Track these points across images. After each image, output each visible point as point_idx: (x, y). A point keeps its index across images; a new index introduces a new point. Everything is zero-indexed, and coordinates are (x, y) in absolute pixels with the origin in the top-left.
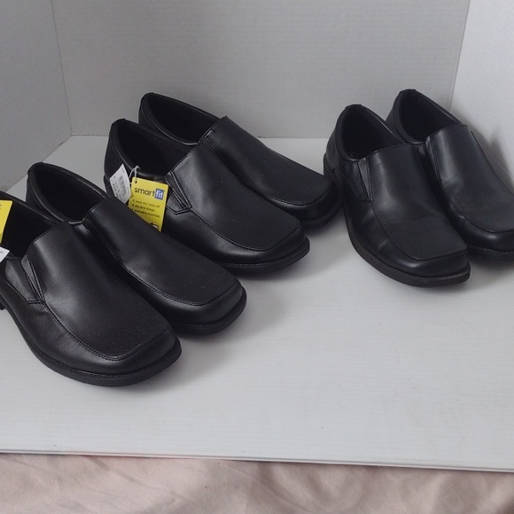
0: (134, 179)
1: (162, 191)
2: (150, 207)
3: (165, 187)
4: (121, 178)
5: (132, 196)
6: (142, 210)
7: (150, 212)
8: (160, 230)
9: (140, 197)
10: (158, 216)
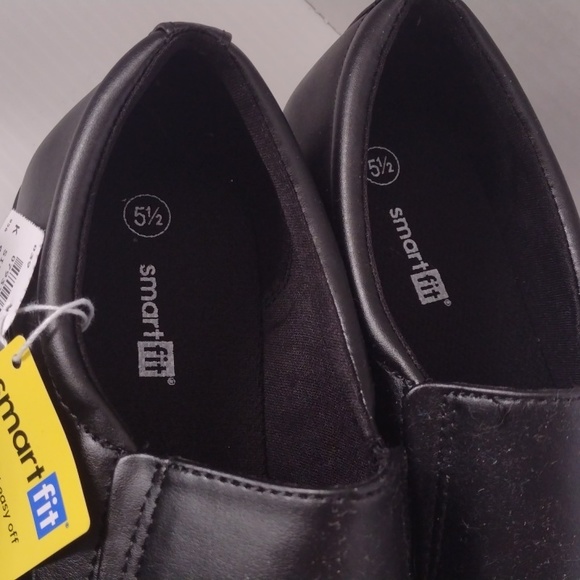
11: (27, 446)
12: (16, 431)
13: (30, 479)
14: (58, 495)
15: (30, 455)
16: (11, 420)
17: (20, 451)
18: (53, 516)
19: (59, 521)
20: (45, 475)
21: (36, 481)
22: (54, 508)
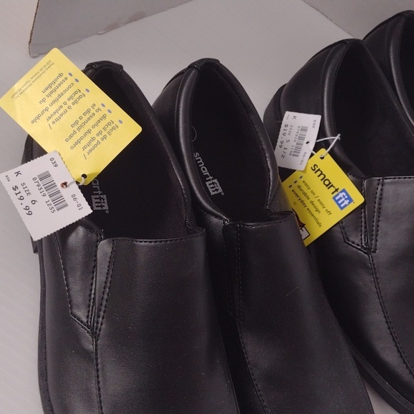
0: (323, 152)
1: (351, 200)
2: (317, 204)
3: (358, 199)
4: (304, 129)
5: (304, 171)
6: (303, 198)
7: (313, 210)
8: (307, 243)
9: (314, 181)
10: (319, 224)
11: (330, 183)
12: (324, 179)
13: (333, 193)
14: (347, 194)
15: (332, 186)
16: (322, 176)
17: (327, 186)
18: (346, 202)
19: (349, 203)
20: (339, 191)
21: (336, 193)
22: (346, 199)
